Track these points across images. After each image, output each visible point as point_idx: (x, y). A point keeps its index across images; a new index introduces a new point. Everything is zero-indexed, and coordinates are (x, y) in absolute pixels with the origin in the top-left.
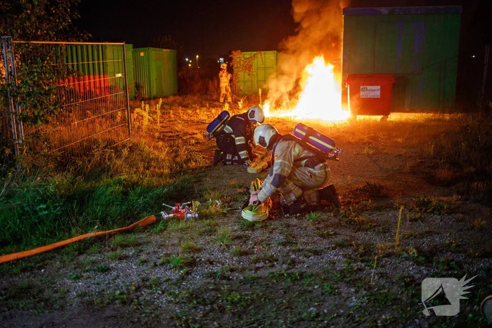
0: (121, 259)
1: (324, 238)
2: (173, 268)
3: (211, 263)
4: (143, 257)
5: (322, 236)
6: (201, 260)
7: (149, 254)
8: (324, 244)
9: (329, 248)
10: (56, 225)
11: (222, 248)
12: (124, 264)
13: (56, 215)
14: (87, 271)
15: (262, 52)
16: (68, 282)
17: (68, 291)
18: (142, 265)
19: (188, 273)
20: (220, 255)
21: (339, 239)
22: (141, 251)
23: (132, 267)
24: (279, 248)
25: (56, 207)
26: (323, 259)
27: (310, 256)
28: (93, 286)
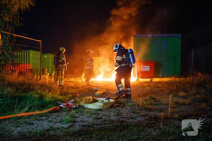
0: (39, 120)
1: (135, 113)
2: (65, 123)
3: (83, 122)
4: (50, 119)
5: (134, 113)
6: (78, 121)
7: (53, 119)
8: (135, 115)
9: (138, 117)
10: (7, 108)
11: (88, 117)
12: (41, 122)
13: (7, 104)
14: (22, 124)
15: (97, 57)
16: (13, 128)
17: (13, 131)
18: (50, 122)
19: (72, 125)
20: (87, 119)
21: (142, 114)
22: (49, 118)
23: (44, 123)
24: (115, 117)
25: (7, 100)
26: (136, 120)
27: (129, 119)
28: (26, 129)
